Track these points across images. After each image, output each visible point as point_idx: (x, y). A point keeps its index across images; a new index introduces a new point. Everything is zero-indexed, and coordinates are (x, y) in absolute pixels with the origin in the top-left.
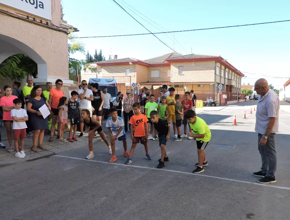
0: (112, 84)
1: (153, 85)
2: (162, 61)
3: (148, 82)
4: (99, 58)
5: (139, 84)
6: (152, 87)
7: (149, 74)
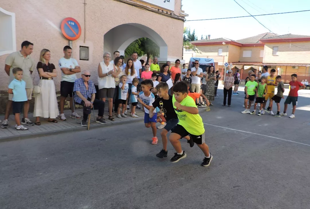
0: (211, 64)
1: (245, 65)
2: (255, 42)
3: (239, 62)
4: (192, 38)
5: (231, 64)
6: (243, 67)
7: (241, 54)
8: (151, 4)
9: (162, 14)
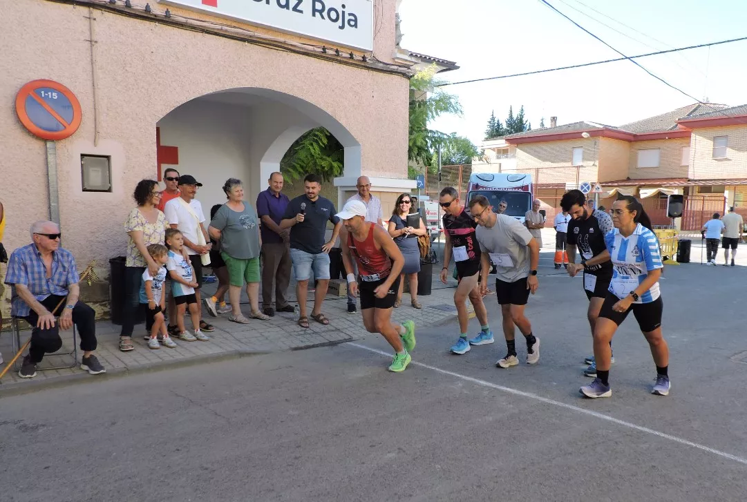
0: (522, 188)
1: (641, 186)
2: (668, 127)
3: (628, 179)
4: (517, 125)
5: (598, 185)
6: (638, 191)
7: (633, 159)
8: (300, 36)
9: (336, 59)
